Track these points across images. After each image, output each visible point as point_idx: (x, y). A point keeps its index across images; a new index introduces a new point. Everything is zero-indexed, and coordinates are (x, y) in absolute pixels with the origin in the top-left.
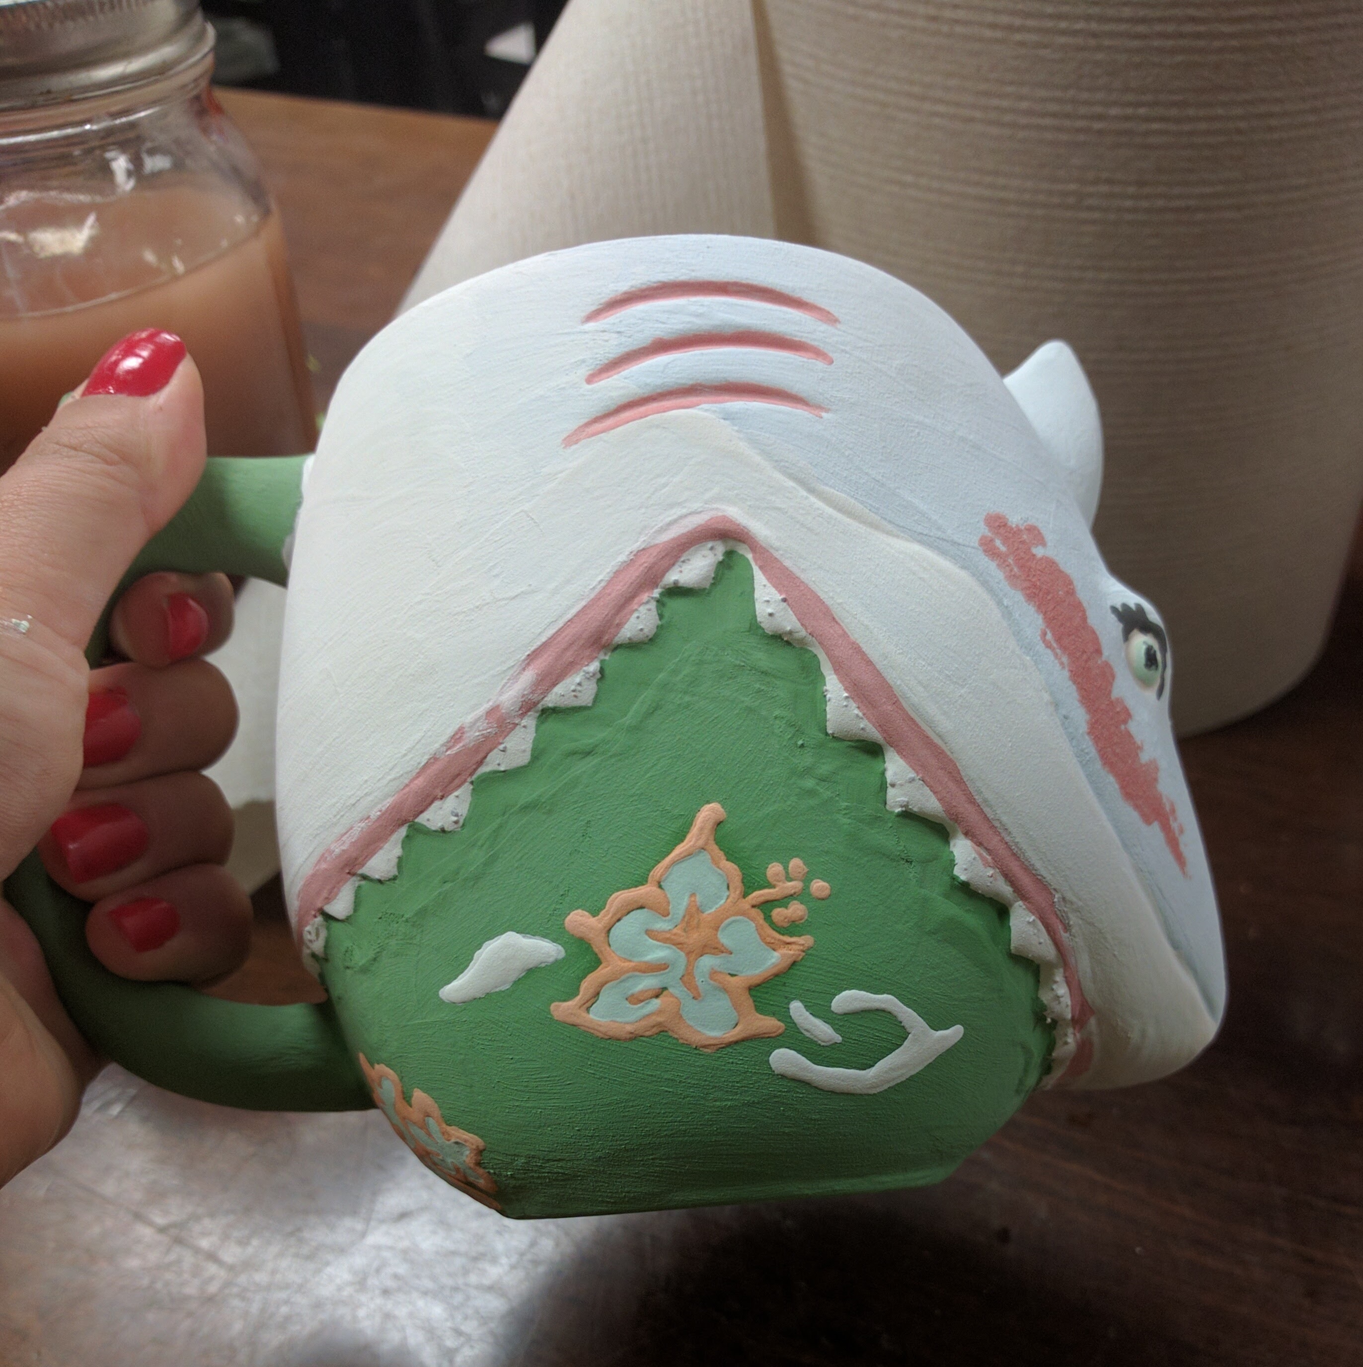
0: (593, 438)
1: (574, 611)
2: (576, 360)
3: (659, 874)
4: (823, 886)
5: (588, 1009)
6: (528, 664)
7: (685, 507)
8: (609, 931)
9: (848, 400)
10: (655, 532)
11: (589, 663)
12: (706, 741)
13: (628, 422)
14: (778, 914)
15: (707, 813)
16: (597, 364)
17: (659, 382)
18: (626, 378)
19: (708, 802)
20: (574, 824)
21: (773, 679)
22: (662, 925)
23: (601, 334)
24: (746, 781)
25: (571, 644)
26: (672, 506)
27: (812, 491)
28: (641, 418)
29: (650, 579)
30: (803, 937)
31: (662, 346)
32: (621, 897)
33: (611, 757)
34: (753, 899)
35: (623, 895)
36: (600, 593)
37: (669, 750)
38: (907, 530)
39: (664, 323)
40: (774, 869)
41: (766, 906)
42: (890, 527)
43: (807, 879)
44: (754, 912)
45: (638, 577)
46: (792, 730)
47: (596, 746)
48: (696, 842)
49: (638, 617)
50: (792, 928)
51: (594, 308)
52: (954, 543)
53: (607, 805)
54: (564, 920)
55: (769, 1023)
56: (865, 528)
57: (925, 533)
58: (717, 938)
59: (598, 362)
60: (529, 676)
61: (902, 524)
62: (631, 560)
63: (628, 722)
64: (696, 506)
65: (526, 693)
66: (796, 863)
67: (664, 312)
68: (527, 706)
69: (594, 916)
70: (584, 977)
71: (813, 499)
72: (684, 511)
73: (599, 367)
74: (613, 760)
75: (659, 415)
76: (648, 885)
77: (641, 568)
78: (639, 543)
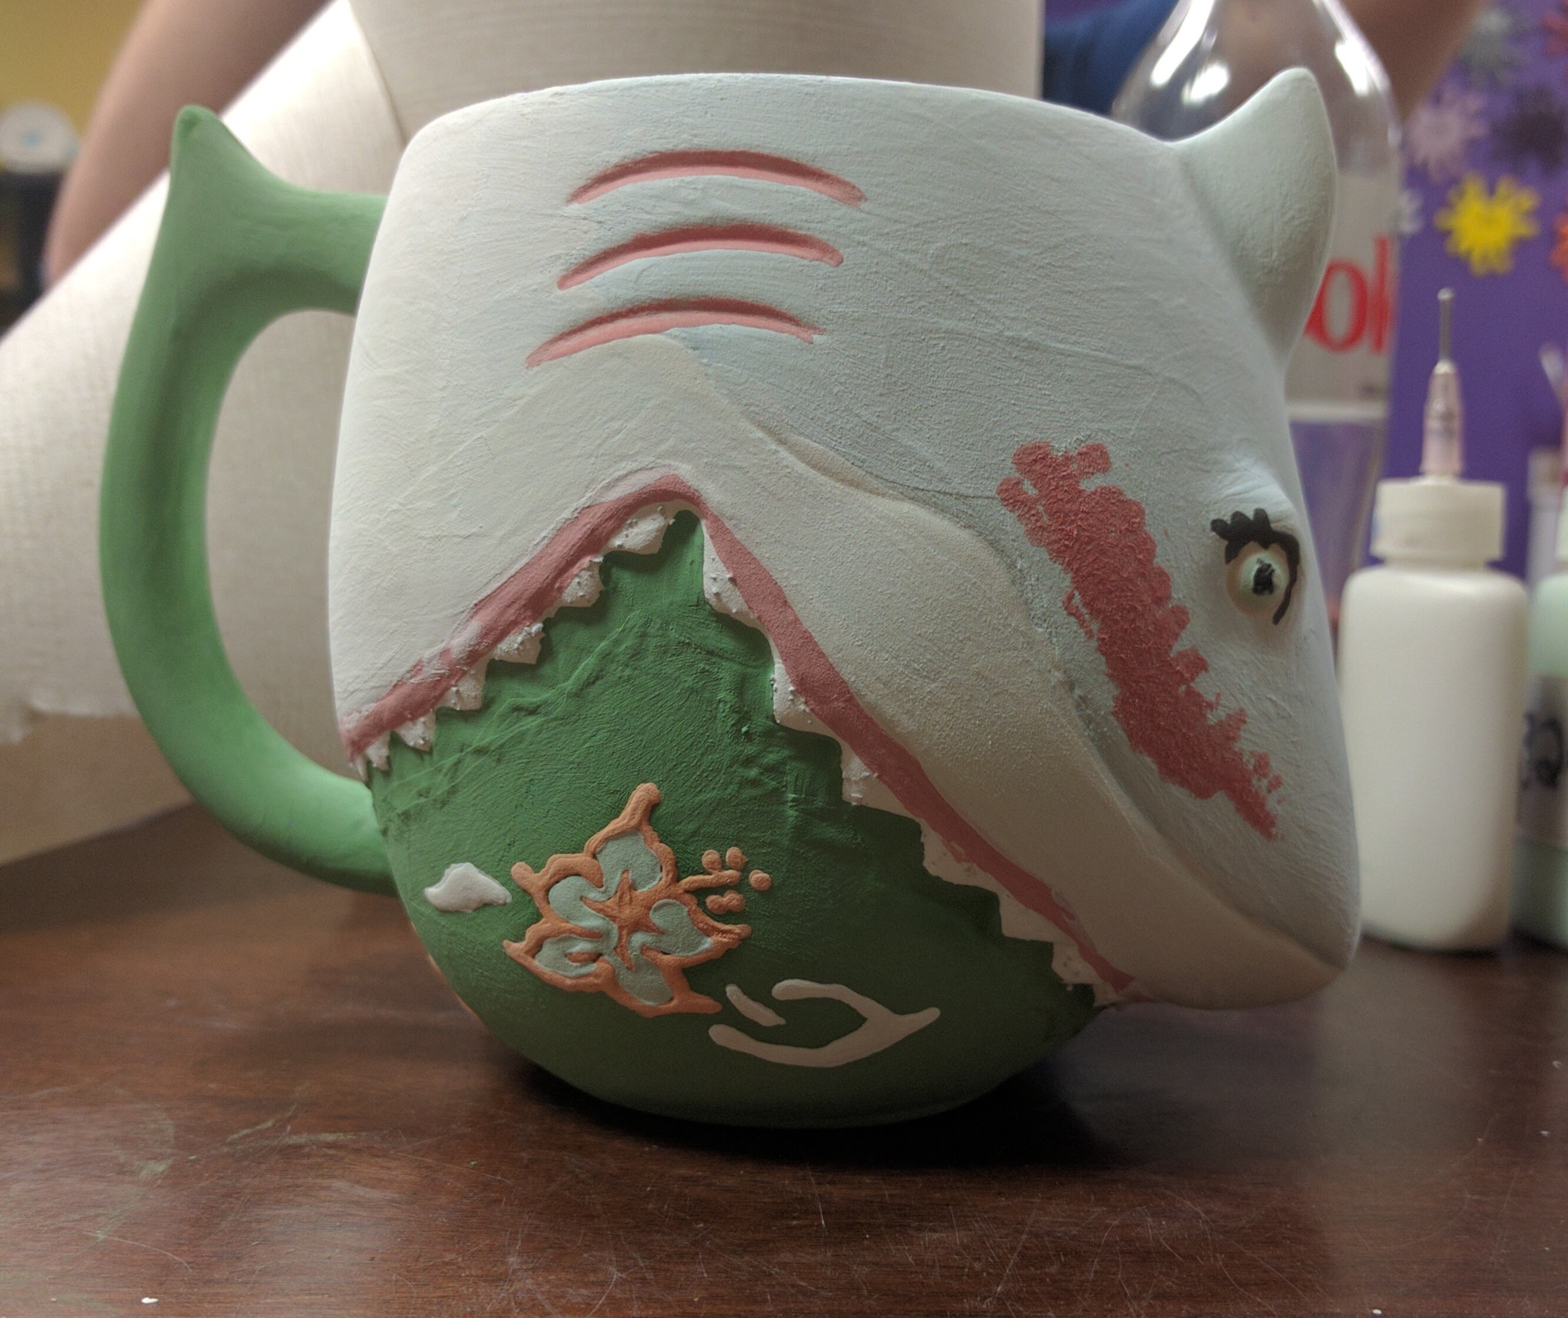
0: (555, 361)
1: (518, 566)
2: (552, 254)
3: (594, 846)
4: (763, 878)
5: (533, 957)
6: (476, 613)
7: (636, 461)
8: (548, 891)
9: (851, 315)
10: (602, 488)
11: (531, 623)
12: (645, 719)
13: (590, 347)
14: (712, 902)
15: (642, 793)
16: (571, 263)
17: (631, 294)
18: (597, 286)
19: (645, 781)
20: (519, 779)
21: (719, 660)
22: (594, 895)
23: (583, 222)
24: (685, 764)
25: (513, 602)
26: (622, 458)
27: (782, 442)
28: (605, 342)
29: (593, 542)
30: (739, 926)
31: (643, 243)
32: (557, 861)
33: (555, 719)
34: (686, 884)
35: (560, 860)
36: (542, 551)
37: (608, 723)
38: (899, 486)
39: (648, 213)
40: (709, 856)
41: (700, 893)
42: (875, 483)
43: (745, 870)
44: (687, 897)
45: (581, 539)
46: (736, 716)
47: (539, 706)
48: (629, 821)
49: (579, 583)
50: (726, 915)
51: (582, 183)
52: (960, 496)
53: (549, 766)
54: (510, 868)
55: (703, 1003)
56: (842, 487)
57: (921, 487)
58: (648, 917)
59: (573, 261)
60: (474, 627)
61: (892, 478)
62: (576, 518)
63: (569, 688)
64: (647, 460)
65: (472, 643)
66: (732, 852)
67: (651, 197)
68: (473, 656)
69: (536, 872)
70: (528, 926)
71: (783, 453)
72: (634, 466)
73: (573, 267)
74: (554, 723)
75: (624, 340)
76: (584, 853)
77: (584, 529)
78: (584, 499)
